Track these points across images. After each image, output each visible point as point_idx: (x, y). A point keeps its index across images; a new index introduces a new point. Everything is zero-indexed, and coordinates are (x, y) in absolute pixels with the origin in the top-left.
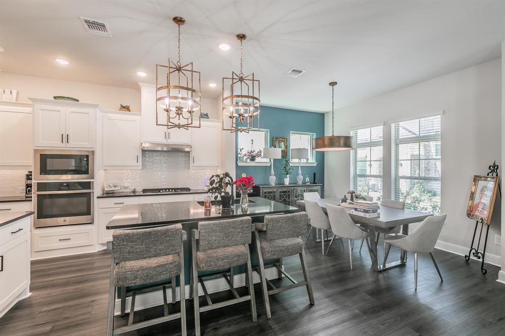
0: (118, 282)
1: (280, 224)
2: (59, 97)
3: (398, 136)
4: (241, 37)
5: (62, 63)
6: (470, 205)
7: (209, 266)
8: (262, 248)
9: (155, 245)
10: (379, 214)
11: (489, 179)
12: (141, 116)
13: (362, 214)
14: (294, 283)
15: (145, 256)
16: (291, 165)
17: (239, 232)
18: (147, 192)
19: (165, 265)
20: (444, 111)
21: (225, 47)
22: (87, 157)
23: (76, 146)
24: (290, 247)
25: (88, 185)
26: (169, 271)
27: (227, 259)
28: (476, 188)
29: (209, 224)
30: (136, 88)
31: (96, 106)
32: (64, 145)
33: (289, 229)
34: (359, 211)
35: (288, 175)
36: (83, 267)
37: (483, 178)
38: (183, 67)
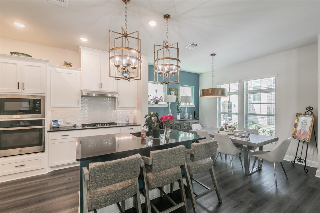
0: (92, 206)
1: (202, 149)
2: (15, 53)
3: (248, 89)
4: (167, 17)
5: (19, 26)
6: (294, 131)
7: (158, 184)
8: (188, 166)
9: (122, 172)
10: (250, 138)
11: (307, 115)
12: (81, 70)
13: (240, 139)
14: (208, 189)
15: (114, 182)
16: (181, 106)
17: (178, 157)
18: (85, 126)
19: (128, 187)
20: (277, 75)
21: (153, 24)
22: (40, 100)
23: (30, 92)
24: (206, 164)
25: (40, 123)
26: (131, 192)
27: (169, 177)
28: (298, 121)
29: (159, 153)
30: (76, 50)
31: (47, 62)
32: (19, 91)
33: (207, 152)
34: (237, 137)
35: (179, 113)
36: (40, 187)
37: (303, 115)
38: (129, 34)
